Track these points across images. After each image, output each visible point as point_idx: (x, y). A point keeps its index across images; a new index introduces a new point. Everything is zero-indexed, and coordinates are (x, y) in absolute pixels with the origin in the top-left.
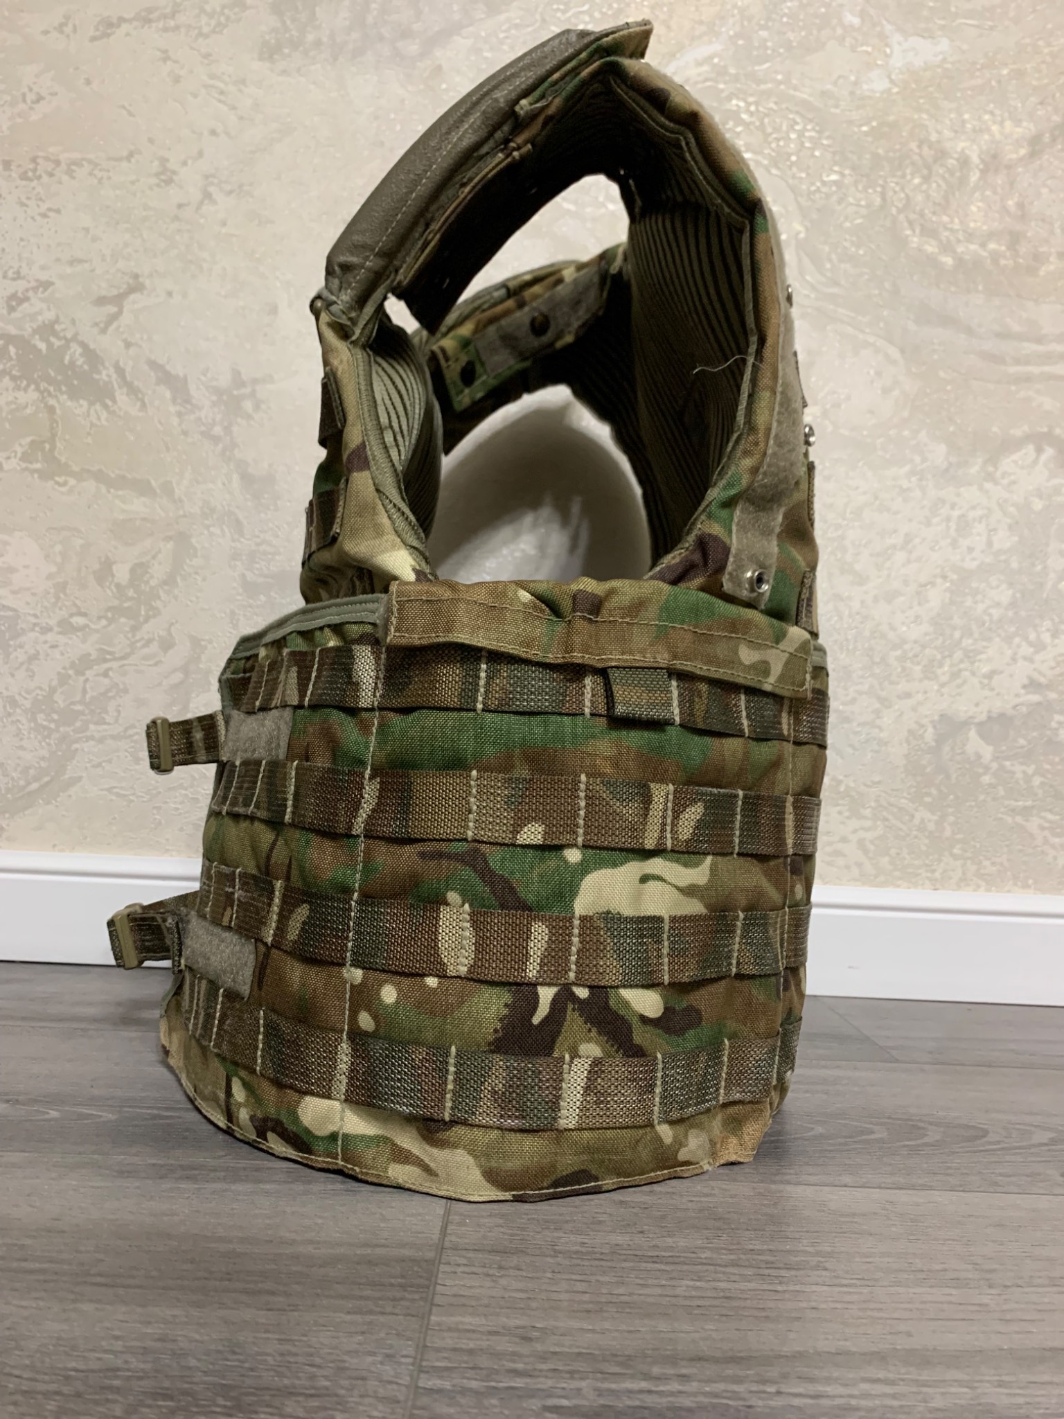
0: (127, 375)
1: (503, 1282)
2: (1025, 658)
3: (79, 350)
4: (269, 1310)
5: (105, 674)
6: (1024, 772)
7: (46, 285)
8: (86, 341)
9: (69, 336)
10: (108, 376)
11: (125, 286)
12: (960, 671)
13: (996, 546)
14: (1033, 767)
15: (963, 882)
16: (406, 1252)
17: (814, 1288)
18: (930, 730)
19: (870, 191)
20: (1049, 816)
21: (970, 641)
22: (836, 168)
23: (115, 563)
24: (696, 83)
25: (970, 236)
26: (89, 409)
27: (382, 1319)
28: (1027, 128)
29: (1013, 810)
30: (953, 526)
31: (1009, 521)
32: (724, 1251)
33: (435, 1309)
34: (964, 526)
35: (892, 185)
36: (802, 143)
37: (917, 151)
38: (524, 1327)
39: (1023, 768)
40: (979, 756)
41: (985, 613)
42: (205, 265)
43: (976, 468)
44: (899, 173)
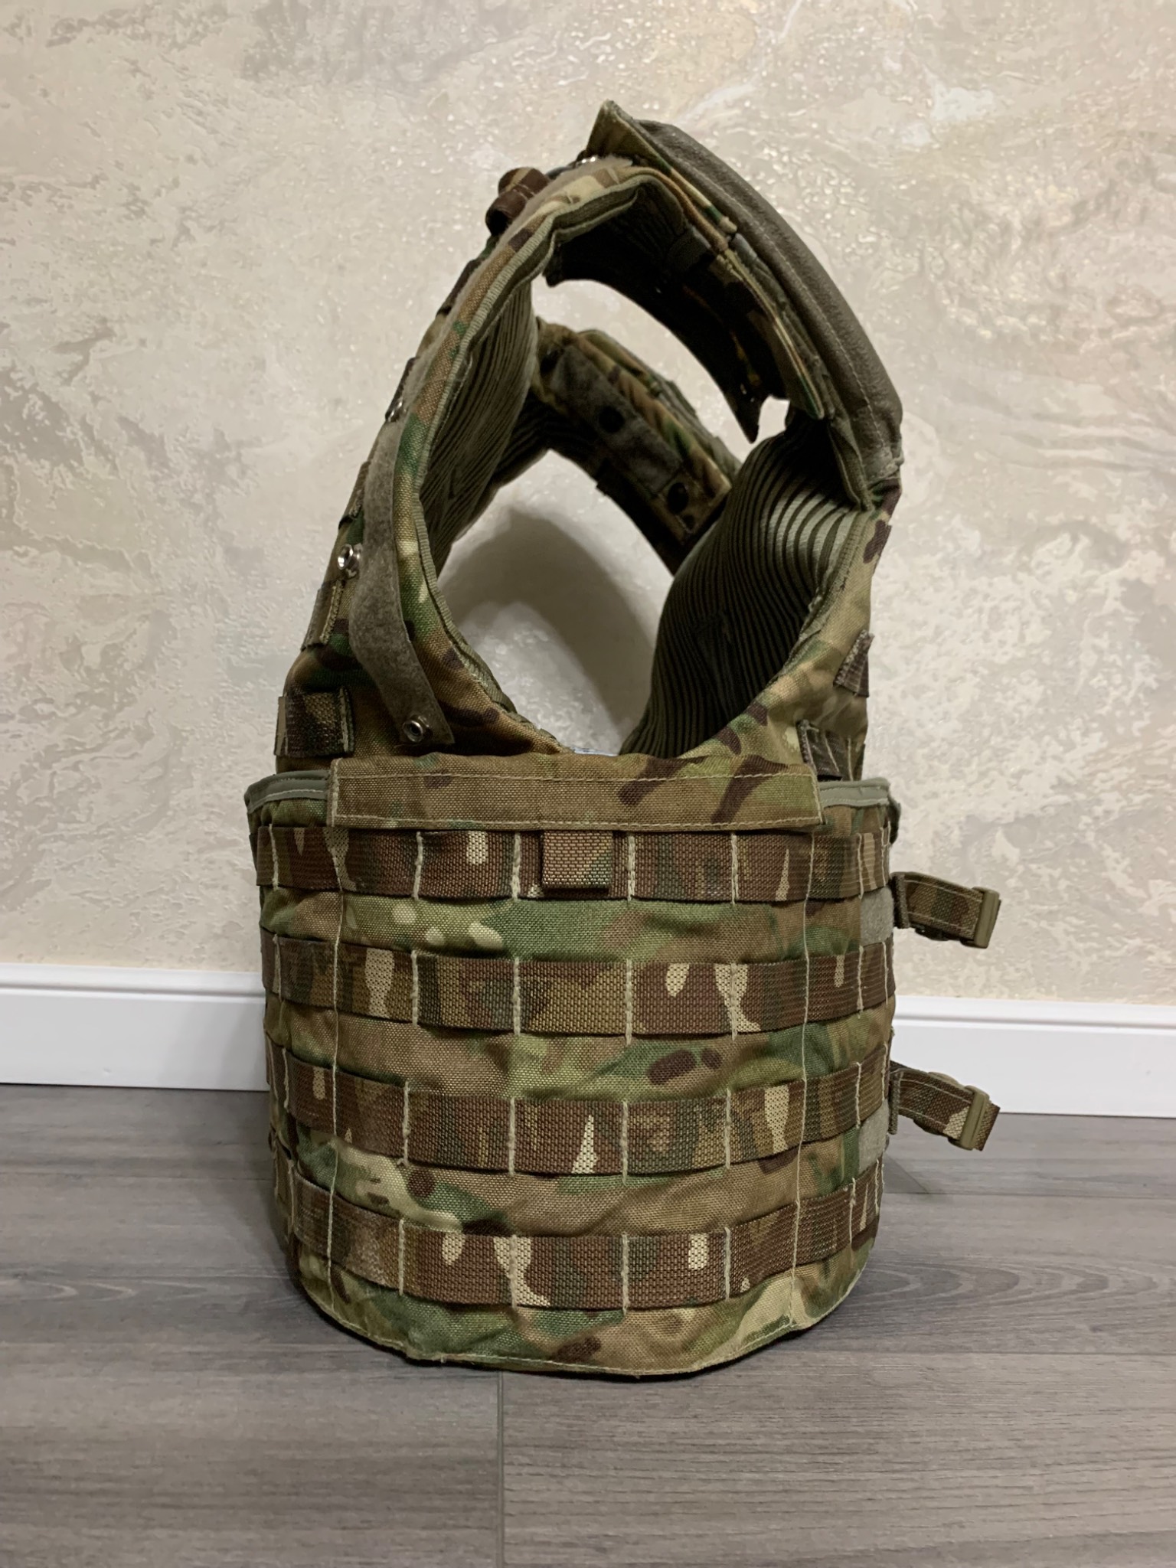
0: (95, 433)
1: (569, 1483)
2: (1055, 757)
3: (40, 403)
4: (344, 1528)
5: (75, 767)
6: (1051, 876)
8: (47, 393)
9: (27, 386)
10: (73, 433)
11: (90, 332)
12: (989, 770)
13: (1029, 640)
14: (1059, 870)
15: (986, 988)
16: (468, 1452)
17: (868, 1475)
18: (957, 832)
19: (908, 255)
20: (1075, 921)
21: (1000, 739)
22: (873, 229)
23: (85, 643)
24: (725, 128)
25: (1010, 308)
26: (52, 470)
27: (457, 1533)
28: (1070, 195)
29: (1038, 915)
30: (985, 617)
31: (1041, 613)
32: (779, 1436)
33: (507, 1520)
34: (996, 619)
35: (930, 249)
36: (838, 200)
37: (957, 213)
38: (596, 1537)
39: (1049, 871)
40: (1005, 859)
41: (1015, 709)
42: (182, 311)
43: (1011, 557)
44: (938, 238)
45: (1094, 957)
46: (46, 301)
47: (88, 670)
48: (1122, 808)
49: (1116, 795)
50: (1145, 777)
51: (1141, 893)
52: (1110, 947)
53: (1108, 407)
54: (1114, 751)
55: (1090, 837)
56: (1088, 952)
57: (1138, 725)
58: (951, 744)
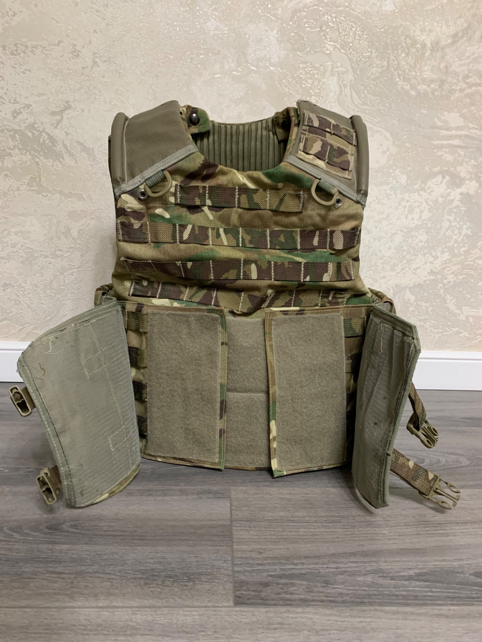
0: (68, 148)
1: (251, 532)
2: (430, 262)
3: (46, 136)
4: (189, 546)
5: (72, 274)
6: (426, 306)
7: (29, 106)
8: (49, 132)
9: (41, 129)
10: (60, 148)
11: (63, 107)
12: (405, 268)
13: (423, 218)
14: (429, 304)
16: (222, 523)
18: (392, 291)
19: (383, 60)
20: (433, 322)
21: (410, 256)
22: (369, 49)
23: (72, 229)
25: (424, 81)
26: (53, 163)
27: (220, 548)
28: (452, 30)
29: (420, 320)
30: (406, 209)
31: (429, 207)
32: (313, 517)
33: (234, 544)
34: (411, 210)
35: (393, 57)
36: (355, 38)
37: (404, 40)
39: (425, 304)
40: (409, 300)
41: (416, 244)
42: (97, 97)
43: (418, 185)
44: (396, 52)
45: (440, 334)
46: (44, 95)
47: (73, 238)
48: (454, 280)
49: (452, 275)
50: (464, 269)
51: (459, 312)
52: (446, 331)
53: (461, 122)
54: (453, 259)
55: (442, 291)
56: (438, 333)
57: (463, 249)
58: (391, 258)
